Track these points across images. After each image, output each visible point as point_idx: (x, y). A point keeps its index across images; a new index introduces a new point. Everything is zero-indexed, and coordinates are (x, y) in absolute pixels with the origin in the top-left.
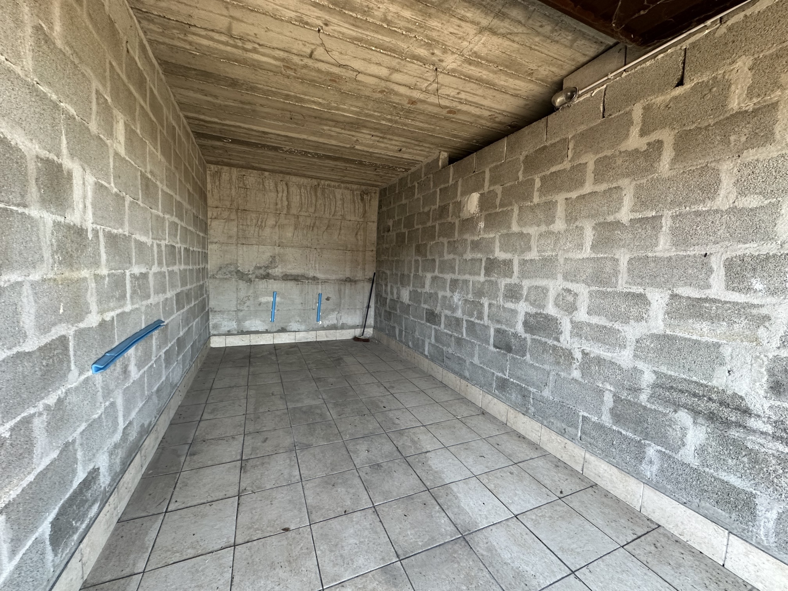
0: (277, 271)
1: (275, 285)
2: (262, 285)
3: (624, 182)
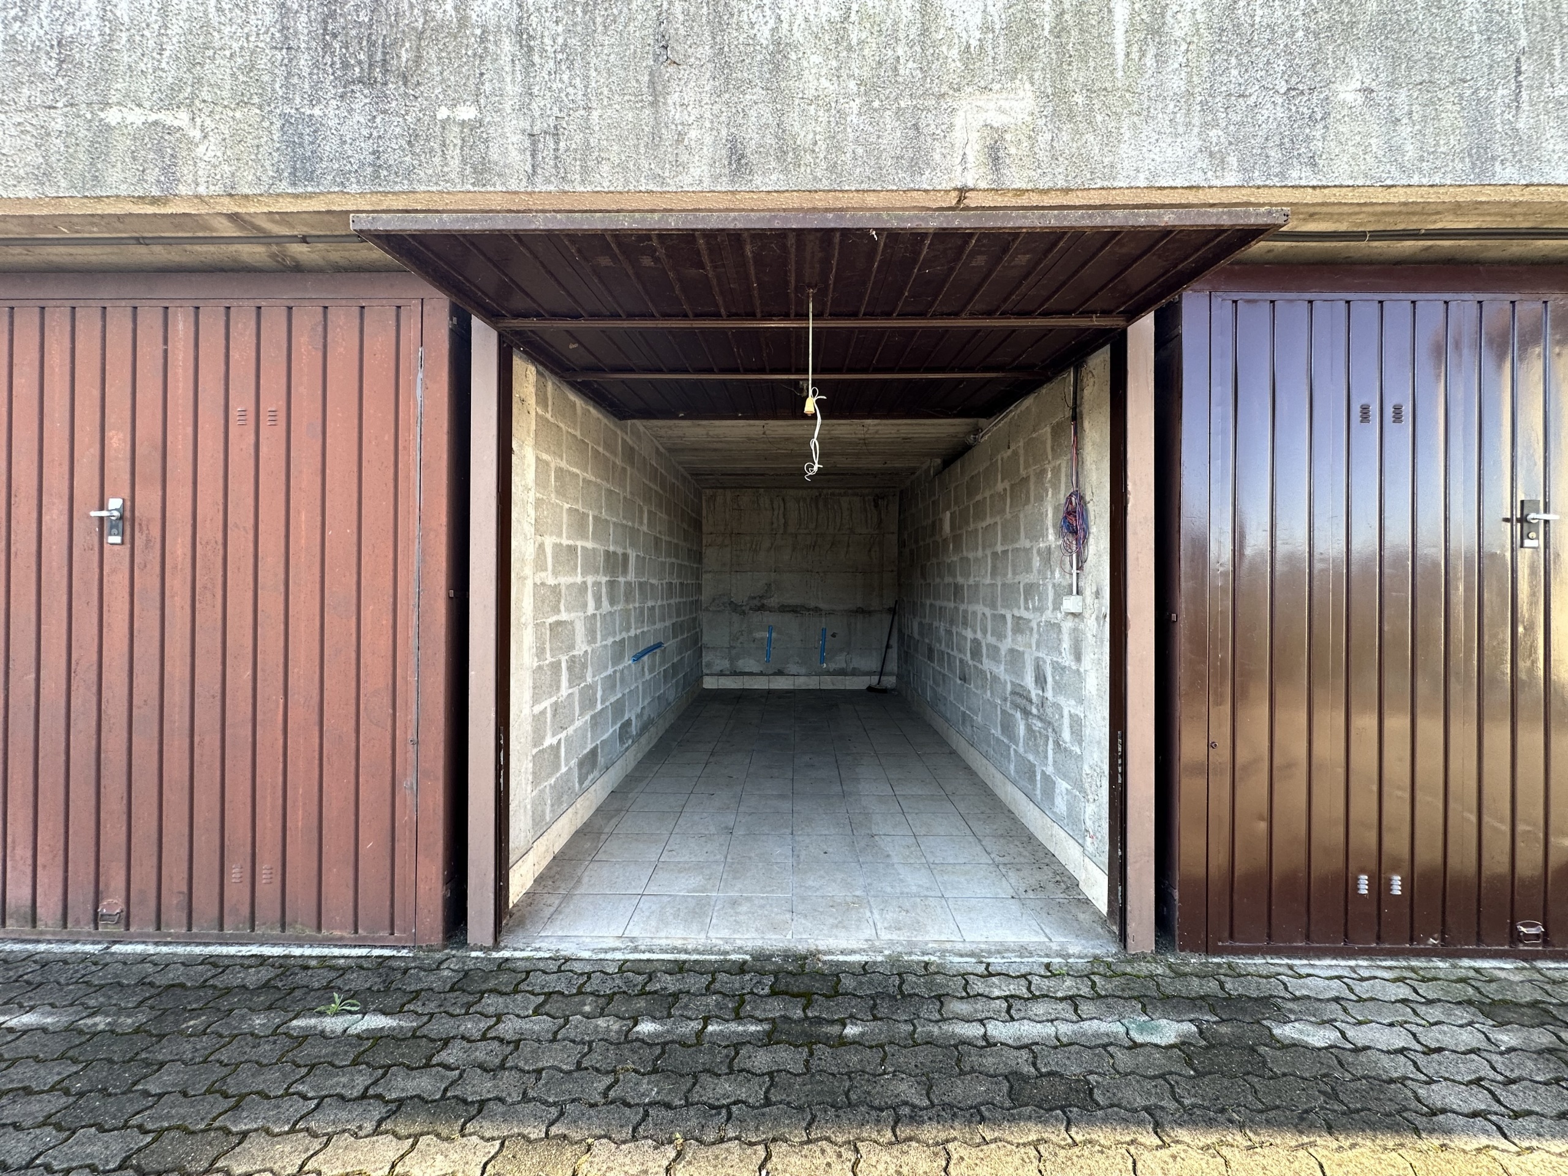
0: (773, 601)
1: (771, 618)
2: (756, 618)
3: (998, 519)
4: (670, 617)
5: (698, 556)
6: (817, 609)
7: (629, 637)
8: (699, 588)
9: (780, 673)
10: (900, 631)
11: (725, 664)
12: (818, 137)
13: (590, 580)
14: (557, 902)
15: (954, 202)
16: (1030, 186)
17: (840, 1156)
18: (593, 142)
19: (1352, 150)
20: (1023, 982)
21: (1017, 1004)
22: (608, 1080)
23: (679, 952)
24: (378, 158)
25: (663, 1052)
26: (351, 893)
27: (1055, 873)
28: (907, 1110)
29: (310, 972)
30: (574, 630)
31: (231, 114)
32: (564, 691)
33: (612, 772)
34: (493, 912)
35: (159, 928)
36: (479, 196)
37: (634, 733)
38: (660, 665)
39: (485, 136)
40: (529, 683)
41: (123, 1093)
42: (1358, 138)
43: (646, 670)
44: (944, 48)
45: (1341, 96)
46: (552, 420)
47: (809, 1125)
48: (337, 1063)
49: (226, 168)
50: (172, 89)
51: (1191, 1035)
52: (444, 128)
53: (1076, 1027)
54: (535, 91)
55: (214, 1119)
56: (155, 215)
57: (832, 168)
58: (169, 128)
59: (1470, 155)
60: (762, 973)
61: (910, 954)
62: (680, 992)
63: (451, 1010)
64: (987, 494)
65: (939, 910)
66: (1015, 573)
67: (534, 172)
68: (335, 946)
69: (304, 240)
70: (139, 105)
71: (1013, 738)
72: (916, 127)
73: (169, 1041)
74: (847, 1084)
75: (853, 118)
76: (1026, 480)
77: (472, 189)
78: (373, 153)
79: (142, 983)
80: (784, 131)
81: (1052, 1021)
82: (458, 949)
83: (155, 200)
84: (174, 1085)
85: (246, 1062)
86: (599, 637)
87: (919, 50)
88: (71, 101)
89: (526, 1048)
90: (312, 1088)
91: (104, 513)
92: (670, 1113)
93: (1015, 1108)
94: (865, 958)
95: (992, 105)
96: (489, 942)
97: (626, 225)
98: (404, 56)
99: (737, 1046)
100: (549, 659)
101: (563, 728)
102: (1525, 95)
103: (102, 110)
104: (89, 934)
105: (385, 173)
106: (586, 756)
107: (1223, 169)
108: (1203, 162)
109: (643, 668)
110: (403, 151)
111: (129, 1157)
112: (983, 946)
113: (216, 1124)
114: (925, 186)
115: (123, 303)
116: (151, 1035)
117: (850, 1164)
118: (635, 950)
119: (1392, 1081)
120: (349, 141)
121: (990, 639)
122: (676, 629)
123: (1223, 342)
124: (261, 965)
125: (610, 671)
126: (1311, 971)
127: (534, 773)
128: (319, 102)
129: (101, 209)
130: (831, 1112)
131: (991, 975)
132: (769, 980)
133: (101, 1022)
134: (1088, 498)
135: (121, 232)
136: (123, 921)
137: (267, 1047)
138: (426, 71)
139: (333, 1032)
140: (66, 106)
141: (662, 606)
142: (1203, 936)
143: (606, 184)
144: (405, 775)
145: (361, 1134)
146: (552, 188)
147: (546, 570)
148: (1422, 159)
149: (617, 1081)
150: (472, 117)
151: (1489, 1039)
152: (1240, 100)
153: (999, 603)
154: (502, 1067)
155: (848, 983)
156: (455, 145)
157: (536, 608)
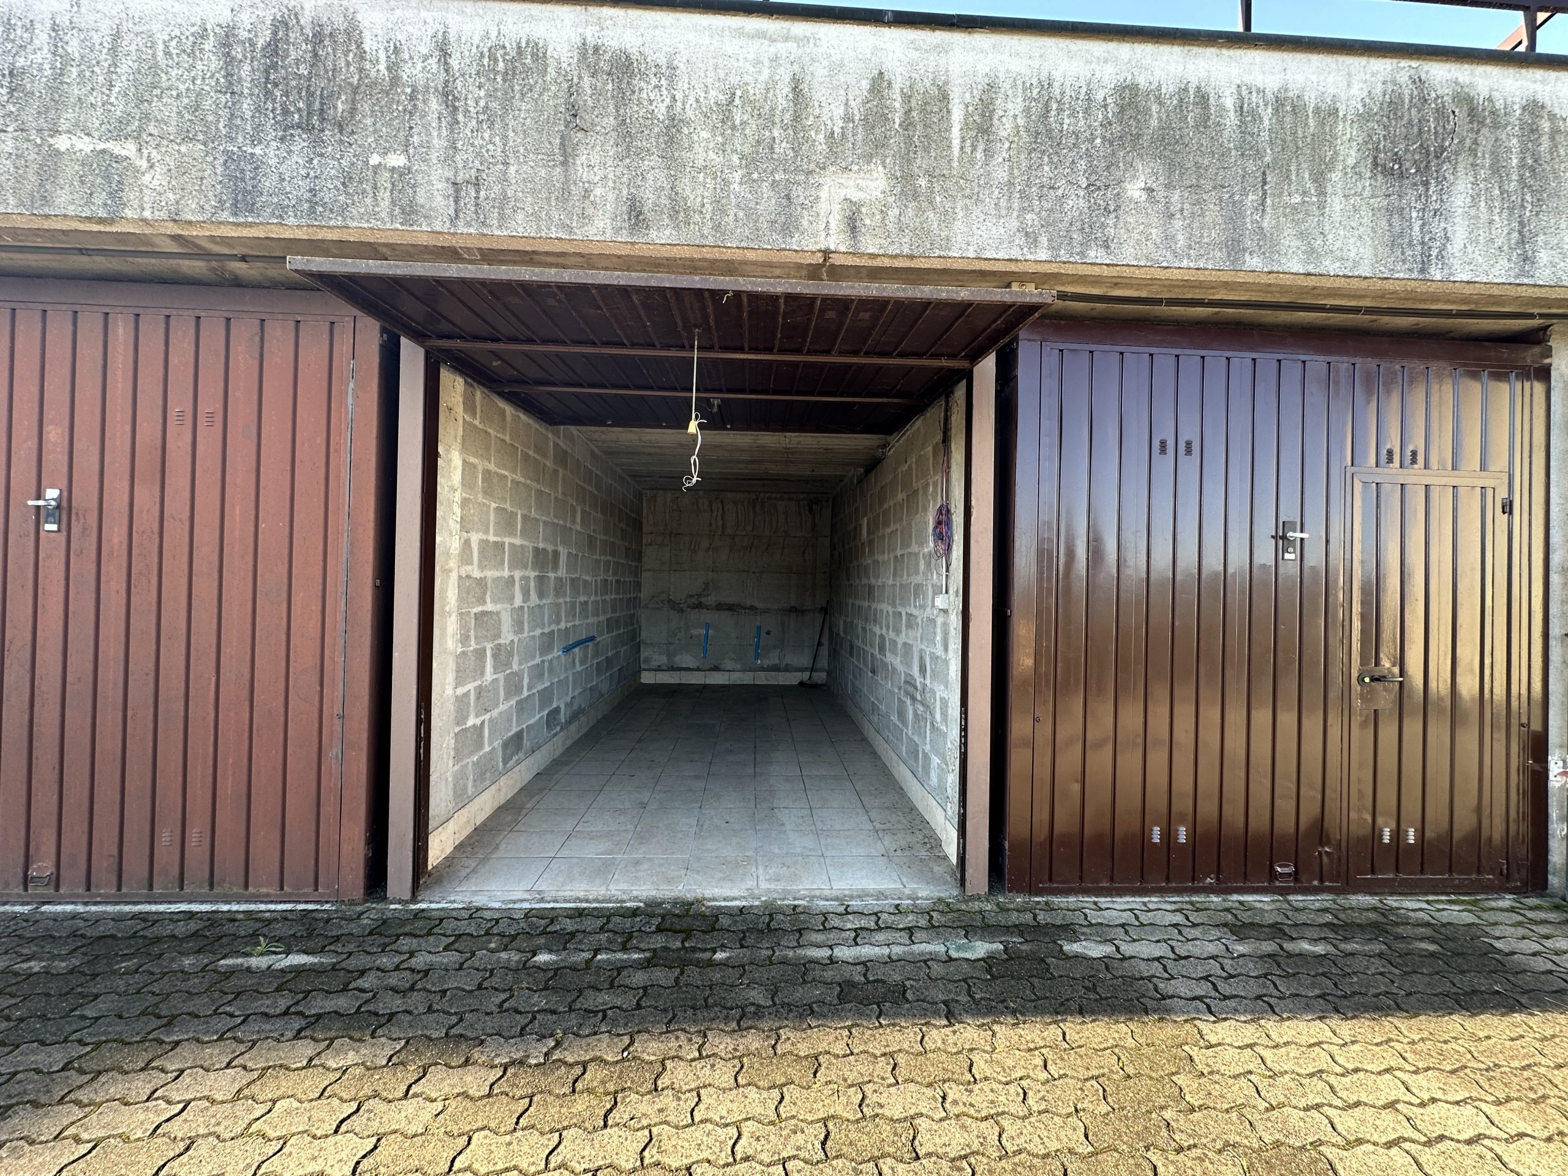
0: (710, 600)
1: (708, 616)
2: (694, 615)
3: (898, 526)
4: (605, 612)
5: (638, 556)
6: (752, 608)
7: (559, 630)
8: (638, 586)
9: (716, 669)
10: (830, 629)
11: (663, 660)
12: (705, 201)
13: (518, 574)
14: (474, 864)
15: (821, 261)
16: (881, 252)
17: (690, 1040)
18: (510, 193)
19: (1137, 237)
20: (874, 918)
21: (863, 934)
22: (503, 996)
23: (581, 901)
24: (315, 195)
25: (556, 975)
26: (277, 854)
27: (925, 836)
28: (753, 1009)
29: (237, 924)
30: (500, 621)
31: (177, 148)
32: (489, 676)
33: (538, 755)
34: (411, 868)
35: (88, 889)
36: (407, 234)
37: (563, 720)
38: (593, 658)
39: (412, 181)
40: (452, 666)
41: (61, 1018)
42: (1142, 227)
43: (577, 661)
44: (813, 133)
45: (1129, 193)
46: (480, 426)
47: (670, 1021)
48: (262, 990)
49: (171, 196)
50: (121, 122)
51: (997, 951)
52: (375, 173)
53: (906, 948)
54: (459, 145)
55: (149, 1033)
56: (100, 232)
57: (717, 227)
58: (117, 157)
59: (1227, 246)
60: (652, 916)
61: (784, 899)
62: (578, 931)
63: (368, 949)
64: (892, 503)
65: (817, 866)
66: (908, 575)
67: (457, 216)
68: (262, 902)
69: (243, 259)
70: (88, 135)
71: (904, 722)
72: (788, 197)
73: (103, 979)
74: (708, 992)
75: (736, 187)
76: (916, 492)
77: (400, 227)
78: (311, 191)
79: (73, 935)
80: (676, 194)
81: (888, 945)
82: (378, 903)
83: (101, 221)
84: (109, 1010)
85: (176, 992)
86: (526, 627)
87: (792, 133)
88: (22, 127)
89: (434, 976)
90: (239, 1009)
91: (41, 503)
92: (555, 1017)
93: (841, 1004)
94: (744, 903)
95: (851, 183)
96: (407, 895)
97: (527, 278)
98: (340, 107)
99: (619, 970)
100: (473, 645)
101: (487, 711)
102: (1269, 201)
103: (52, 136)
104: (19, 895)
105: (321, 209)
106: (512, 738)
107: (1036, 246)
108: (1020, 240)
109: (574, 662)
110: (338, 190)
111: (71, 1062)
112: (847, 892)
113: (151, 1037)
114: (795, 247)
115: (64, 307)
116: (86, 975)
117: (697, 1046)
118: (542, 900)
119: (1142, 978)
120: (288, 179)
121: (892, 635)
122: (611, 624)
123: (1051, 384)
124: (190, 918)
125: (538, 660)
126: (1110, 906)
127: (456, 749)
128: (260, 142)
129: (47, 225)
130: (690, 1012)
131: (848, 913)
132: (656, 921)
133: (36, 966)
134: (953, 510)
135: (64, 242)
136: (53, 883)
137: (196, 981)
138: (360, 121)
139: (258, 968)
140: (16, 131)
141: (597, 602)
142: (1027, 879)
143: (521, 230)
144: (331, 746)
145: (282, 1039)
146: (472, 230)
147: (472, 564)
148: (1190, 247)
149: (511, 996)
150: (402, 165)
151: (1227, 949)
152: (1051, 191)
153: (898, 602)
154: (412, 988)
155: (724, 921)
156: (385, 189)
157: (460, 599)
